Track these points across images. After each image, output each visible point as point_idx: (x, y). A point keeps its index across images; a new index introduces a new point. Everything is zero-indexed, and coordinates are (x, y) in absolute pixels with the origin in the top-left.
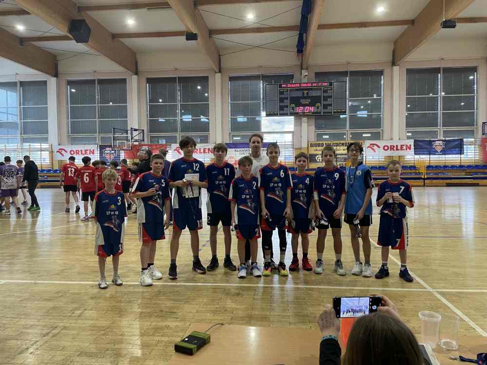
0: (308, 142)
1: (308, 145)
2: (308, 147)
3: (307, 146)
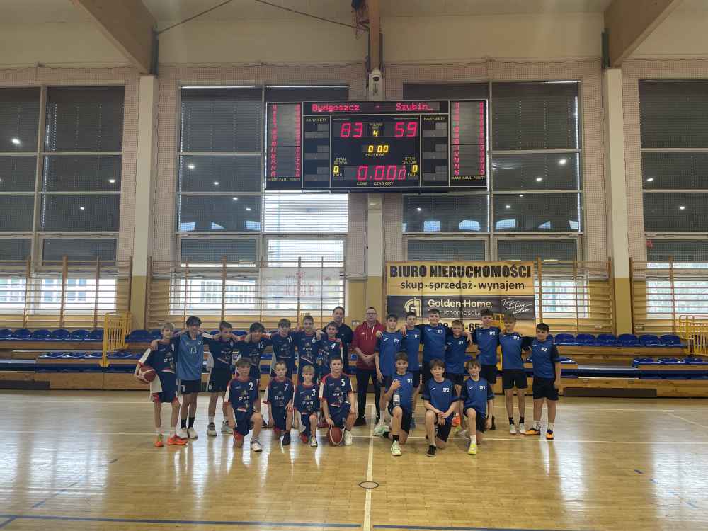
0: (385, 262)
1: (384, 270)
2: (384, 278)
3: (381, 275)
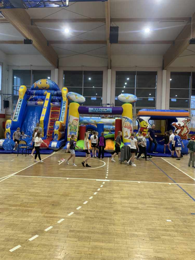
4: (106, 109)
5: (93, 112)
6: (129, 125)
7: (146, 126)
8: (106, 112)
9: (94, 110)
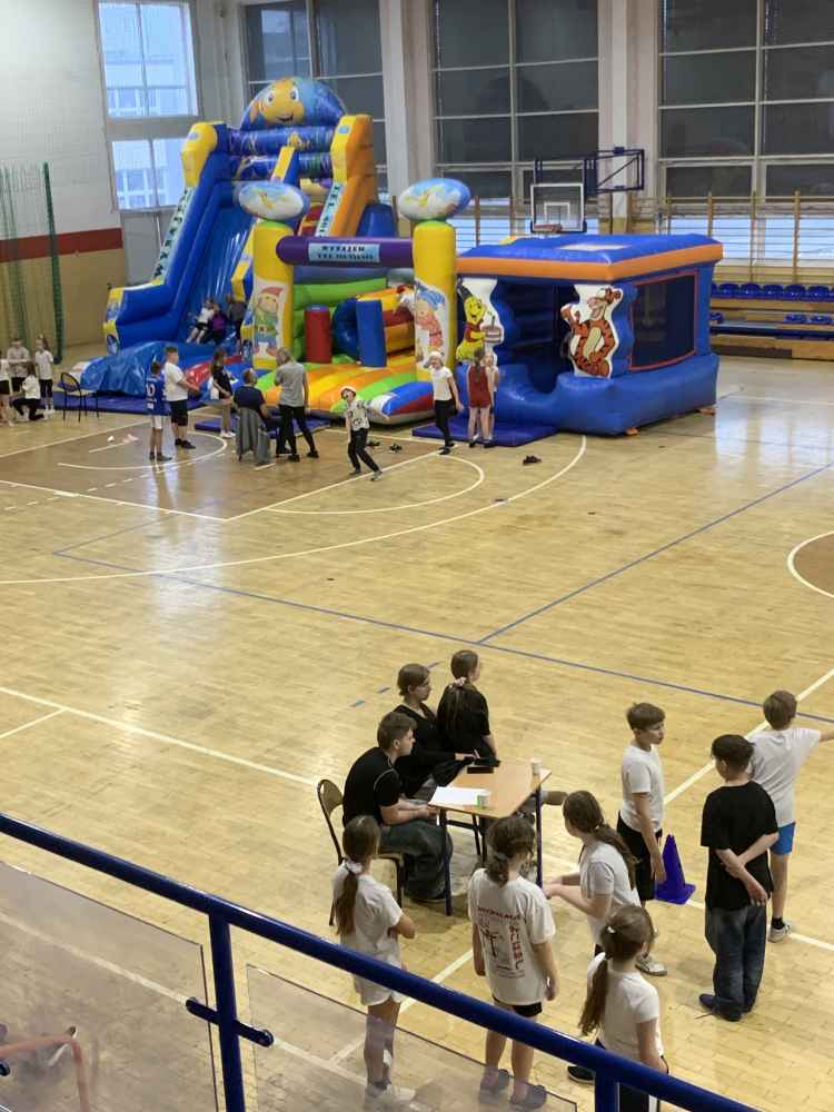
4: (362, 246)
5: (322, 258)
6: (426, 312)
7: (479, 318)
8: (362, 259)
9: (324, 252)
